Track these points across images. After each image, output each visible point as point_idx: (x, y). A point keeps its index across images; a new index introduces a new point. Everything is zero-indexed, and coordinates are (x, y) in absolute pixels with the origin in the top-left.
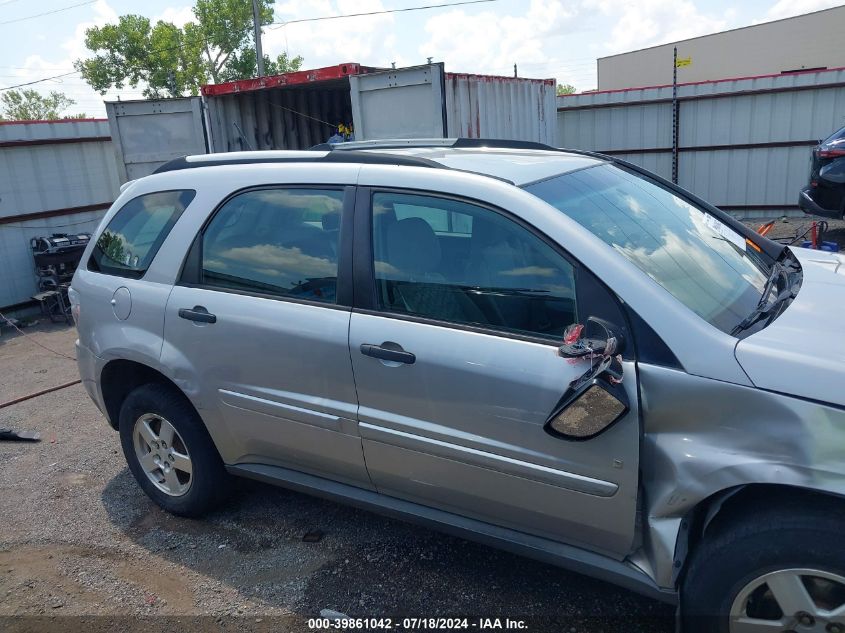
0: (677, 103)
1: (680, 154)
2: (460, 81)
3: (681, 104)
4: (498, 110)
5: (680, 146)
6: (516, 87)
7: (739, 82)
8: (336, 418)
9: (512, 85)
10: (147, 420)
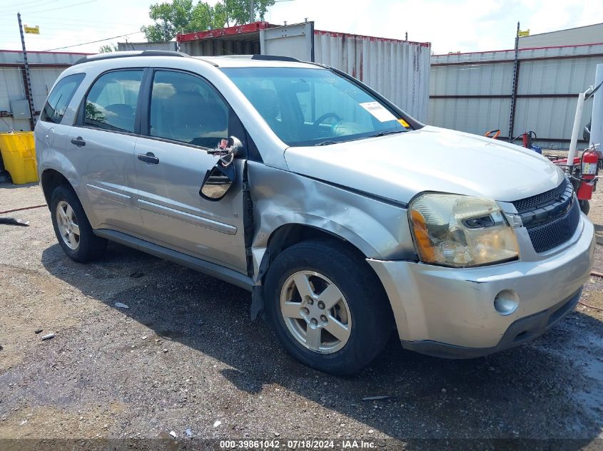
0: (518, 63)
1: (518, 99)
2: (349, 39)
3: (521, 63)
4: (379, 61)
5: (519, 93)
6: (395, 46)
7: (564, 48)
8: (129, 197)
9: (392, 44)
10: (62, 205)
